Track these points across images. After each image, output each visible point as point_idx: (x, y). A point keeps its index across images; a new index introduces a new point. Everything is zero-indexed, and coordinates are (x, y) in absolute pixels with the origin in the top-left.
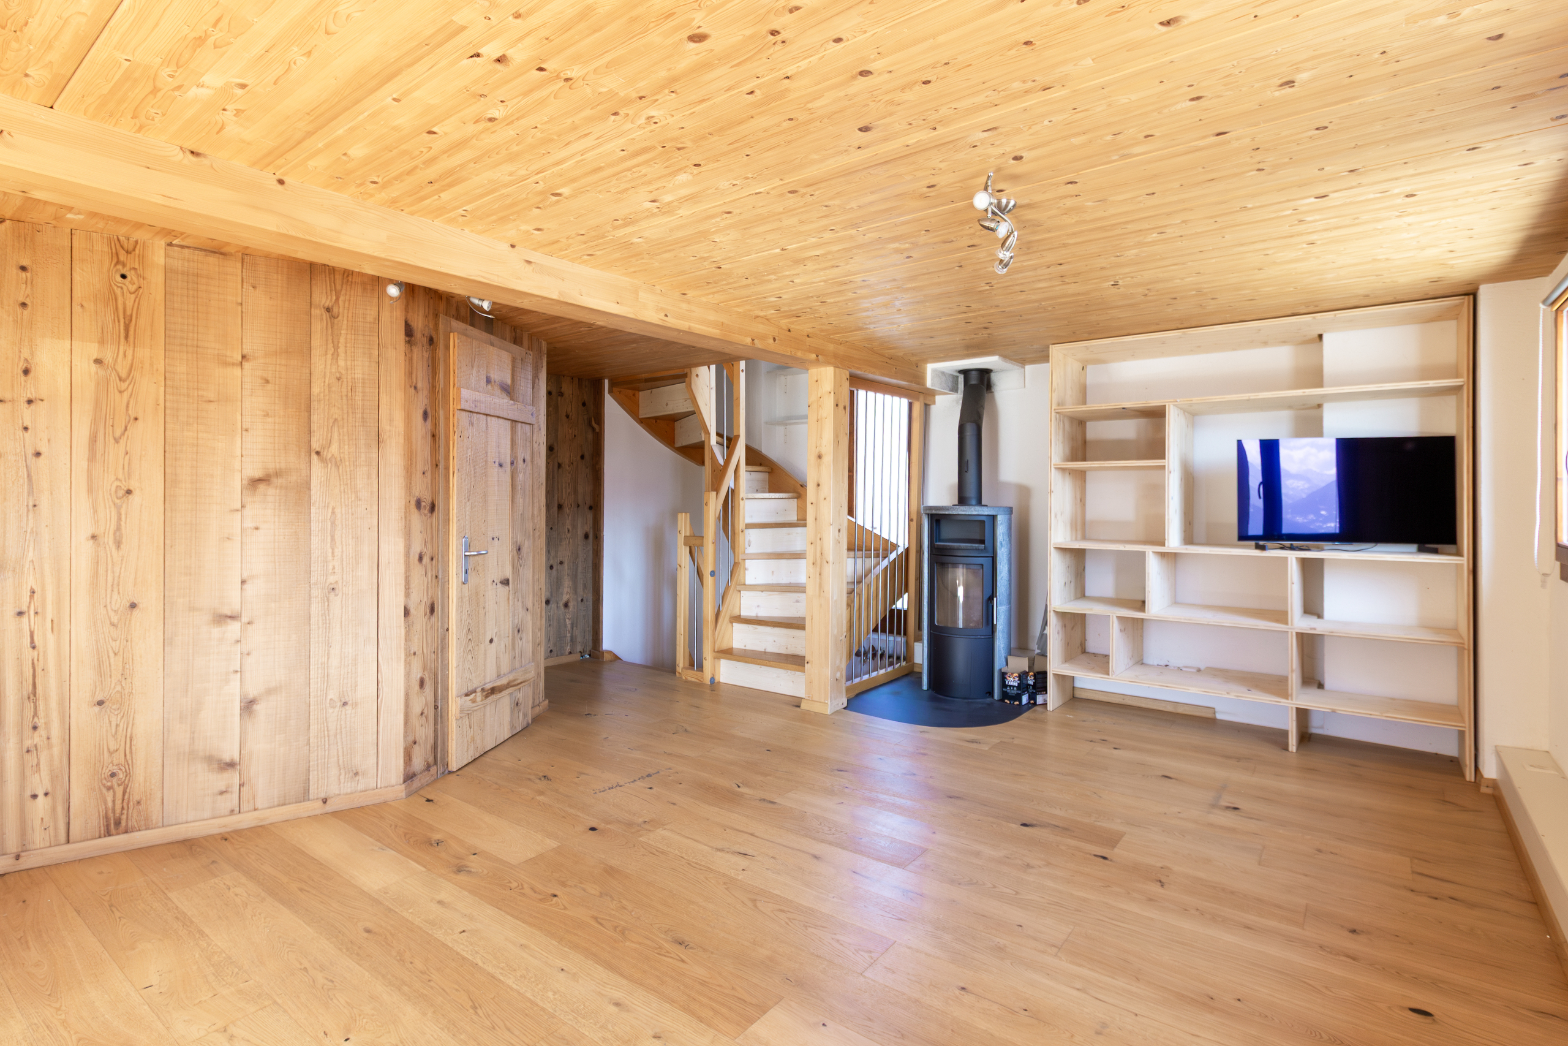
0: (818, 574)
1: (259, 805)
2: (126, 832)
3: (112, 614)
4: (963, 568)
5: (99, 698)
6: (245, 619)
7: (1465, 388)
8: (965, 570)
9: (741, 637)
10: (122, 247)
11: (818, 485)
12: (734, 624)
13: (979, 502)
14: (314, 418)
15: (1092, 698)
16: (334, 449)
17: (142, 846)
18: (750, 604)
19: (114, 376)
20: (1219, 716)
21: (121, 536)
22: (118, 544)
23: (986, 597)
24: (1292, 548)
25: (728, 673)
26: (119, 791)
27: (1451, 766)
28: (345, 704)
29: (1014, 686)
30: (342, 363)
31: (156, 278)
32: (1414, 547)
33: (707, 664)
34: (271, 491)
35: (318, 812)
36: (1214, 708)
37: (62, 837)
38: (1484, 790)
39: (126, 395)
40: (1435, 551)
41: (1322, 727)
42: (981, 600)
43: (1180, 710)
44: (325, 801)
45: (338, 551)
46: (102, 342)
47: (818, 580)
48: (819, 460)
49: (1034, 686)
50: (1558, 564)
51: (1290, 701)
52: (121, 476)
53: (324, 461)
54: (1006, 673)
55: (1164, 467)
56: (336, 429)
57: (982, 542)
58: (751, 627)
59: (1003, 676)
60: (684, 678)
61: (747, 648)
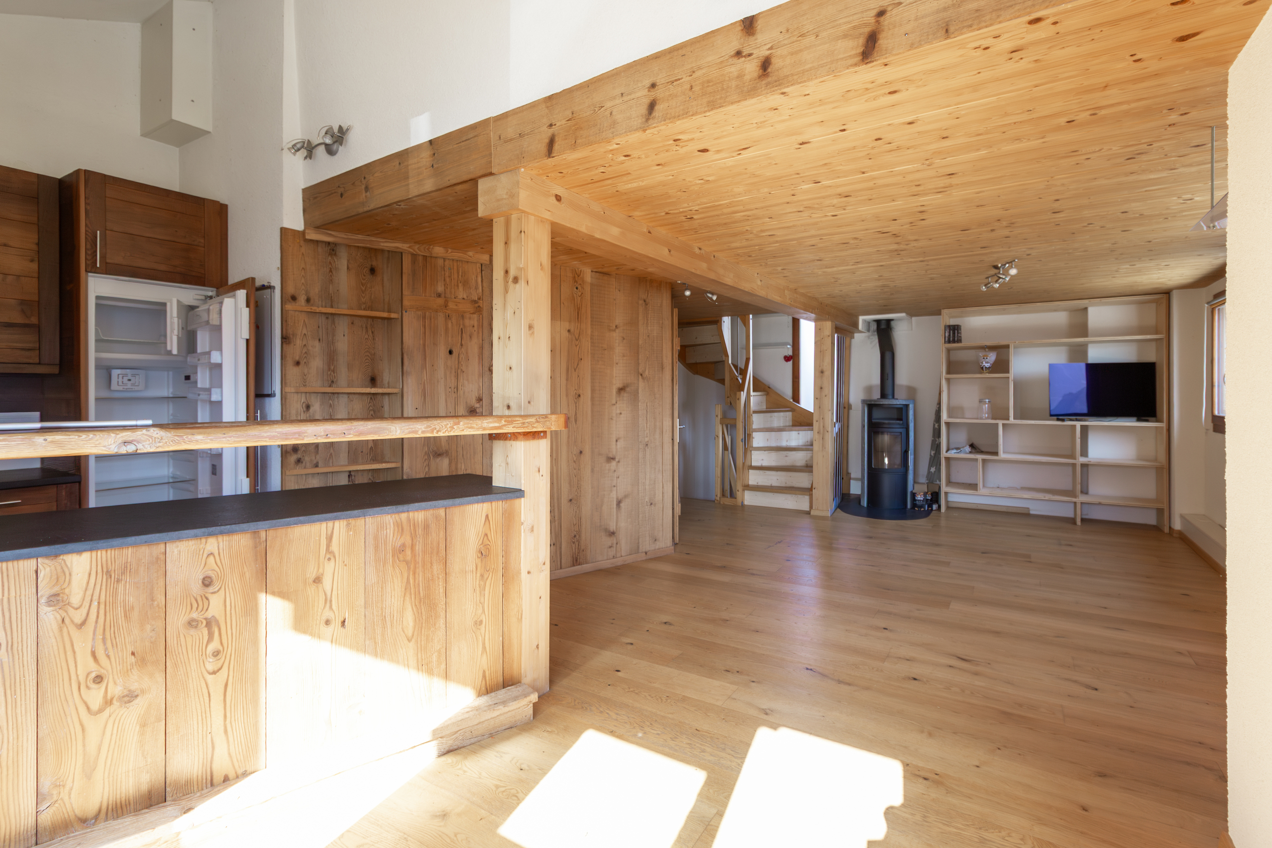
0: (821, 438)
1: (623, 555)
2: (579, 565)
3: (574, 456)
4: (888, 435)
5: (570, 498)
6: (617, 460)
7: (1165, 339)
8: (889, 436)
9: (754, 478)
10: (577, 274)
11: (821, 388)
12: (750, 470)
13: (893, 397)
14: (640, 356)
15: (956, 506)
16: (647, 372)
17: (586, 572)
18: (758, 458)
19: (574, 338)
20: (1032, 512)
21: (577, 417)
22: (576, 421)
23: (903, 450)
24: (1077, 420)
25: (750, 499)
26: (577, 543)
27: (1156, 529)
28: (651, 504)
29: (920, 500)
30: (649, 328)
31: (588, 288)
32: (1135, 419)
33: (739, 494)
34: (625, 395)
35: (644, 559)
36: (1028, 508)
37: (559, 567)
38: (1175, 535)
39: (578, 347)
40: (1147, 421)
41: (1087, 515)
42: (900, 453)
43: (1010, 510)
44: (646, 553)
45: (648, 425)
46: (570, 322)
47: (821, 442)
48: (821, 374)
49: (931, 500)
50: (1212, 424)
51: (1077, 499)
52: (576, 388)
53: (643, 378)
54: (916, 493)
55: (1009, 378)
56: (647, 362)
57: (901, 420)
58: (761, 472)
59: (914, 495)
60: (722, 503)
61: (758, 484)
